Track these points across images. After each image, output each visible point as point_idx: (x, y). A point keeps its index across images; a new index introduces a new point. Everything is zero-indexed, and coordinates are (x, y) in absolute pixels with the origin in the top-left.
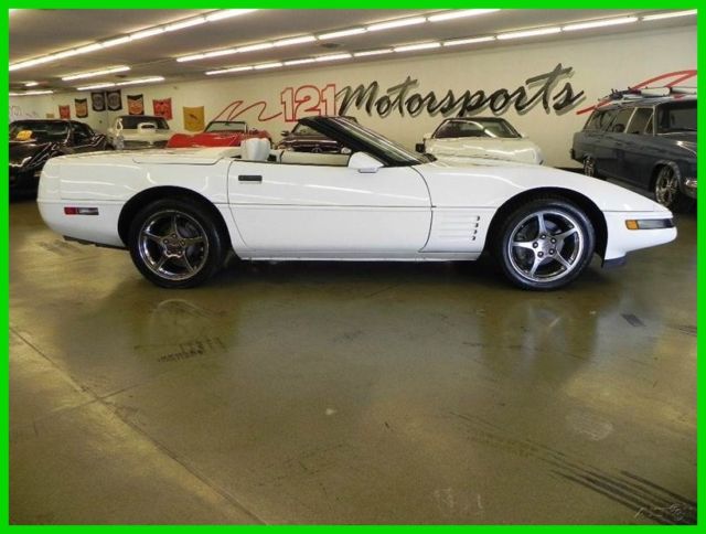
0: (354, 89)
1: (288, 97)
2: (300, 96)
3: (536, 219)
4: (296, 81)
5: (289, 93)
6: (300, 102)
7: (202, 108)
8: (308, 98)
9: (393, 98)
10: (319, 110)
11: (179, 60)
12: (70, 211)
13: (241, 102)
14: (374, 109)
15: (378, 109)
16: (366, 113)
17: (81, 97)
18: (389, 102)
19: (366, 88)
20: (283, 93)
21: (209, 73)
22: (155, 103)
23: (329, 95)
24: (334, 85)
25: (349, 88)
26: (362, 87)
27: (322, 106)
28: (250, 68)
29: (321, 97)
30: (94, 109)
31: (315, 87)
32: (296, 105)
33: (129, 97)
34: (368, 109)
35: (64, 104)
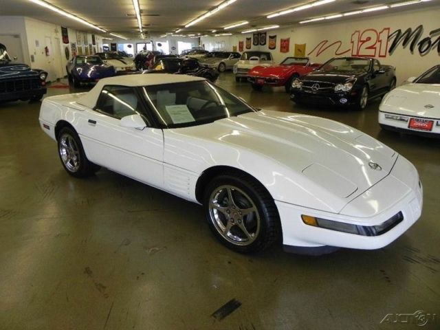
0: (403, 32)
1: (355, 39)
2: (364, 38)
4: (362, 26)
5: (357, 33)
6: (364, 42)
7: (305, 45)
8: (369, 39)
9: (433, 40)
10: (375, 48)
11: (268, 17)
13: (327, 41)
14: (416, 48)
15: (420, 49)
16: (410, 51)
17: (249, 37)
18: (430, 42)
19: (413, 30)
20: (353, 35)
21: (301, 22)
22: (282, 40)
23: (384, 37)
24: (389, 29)
25: (400, 31)
26: (409, 30)
27: (378, 45)
29: (378, 37)
30: (254, 44)
31: (375, 31)
32: (360, 43)
33: (270, 37)
34: (412, 49)
35: (241, 40)
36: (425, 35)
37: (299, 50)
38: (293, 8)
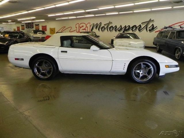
0: (95, 24)
1: (77, 26)
2: (81, 26)
3: (141, 64)
4: (80, 22)
5: (78, 24)
6: (81, 27)
7: (55, 28)
8: (83, 26)
9: (105, 27)
10: (86, 29)
11: (49, 16)
12: (16, 59)
13: (65, 27)
14: (100, 29)
15: (102, 30)
17: (23, 25)
18: (104, 28)
20: (76, 25)
21: (56, 19)
22: (42, 26)
23: (88, 25)
24: (90, 23)
25: (94, 24)
26: (97, 24)
27: (86, 28)
28: (68, 18)
29: (86, 26)
30: (26, 28)
31: (85, 24)
32: (79, 28)
33: (36, 25)
34: (99, 30)
35: (18, 26)
36: (102, 25)
37: (52, 30)
38: (63, 13)
